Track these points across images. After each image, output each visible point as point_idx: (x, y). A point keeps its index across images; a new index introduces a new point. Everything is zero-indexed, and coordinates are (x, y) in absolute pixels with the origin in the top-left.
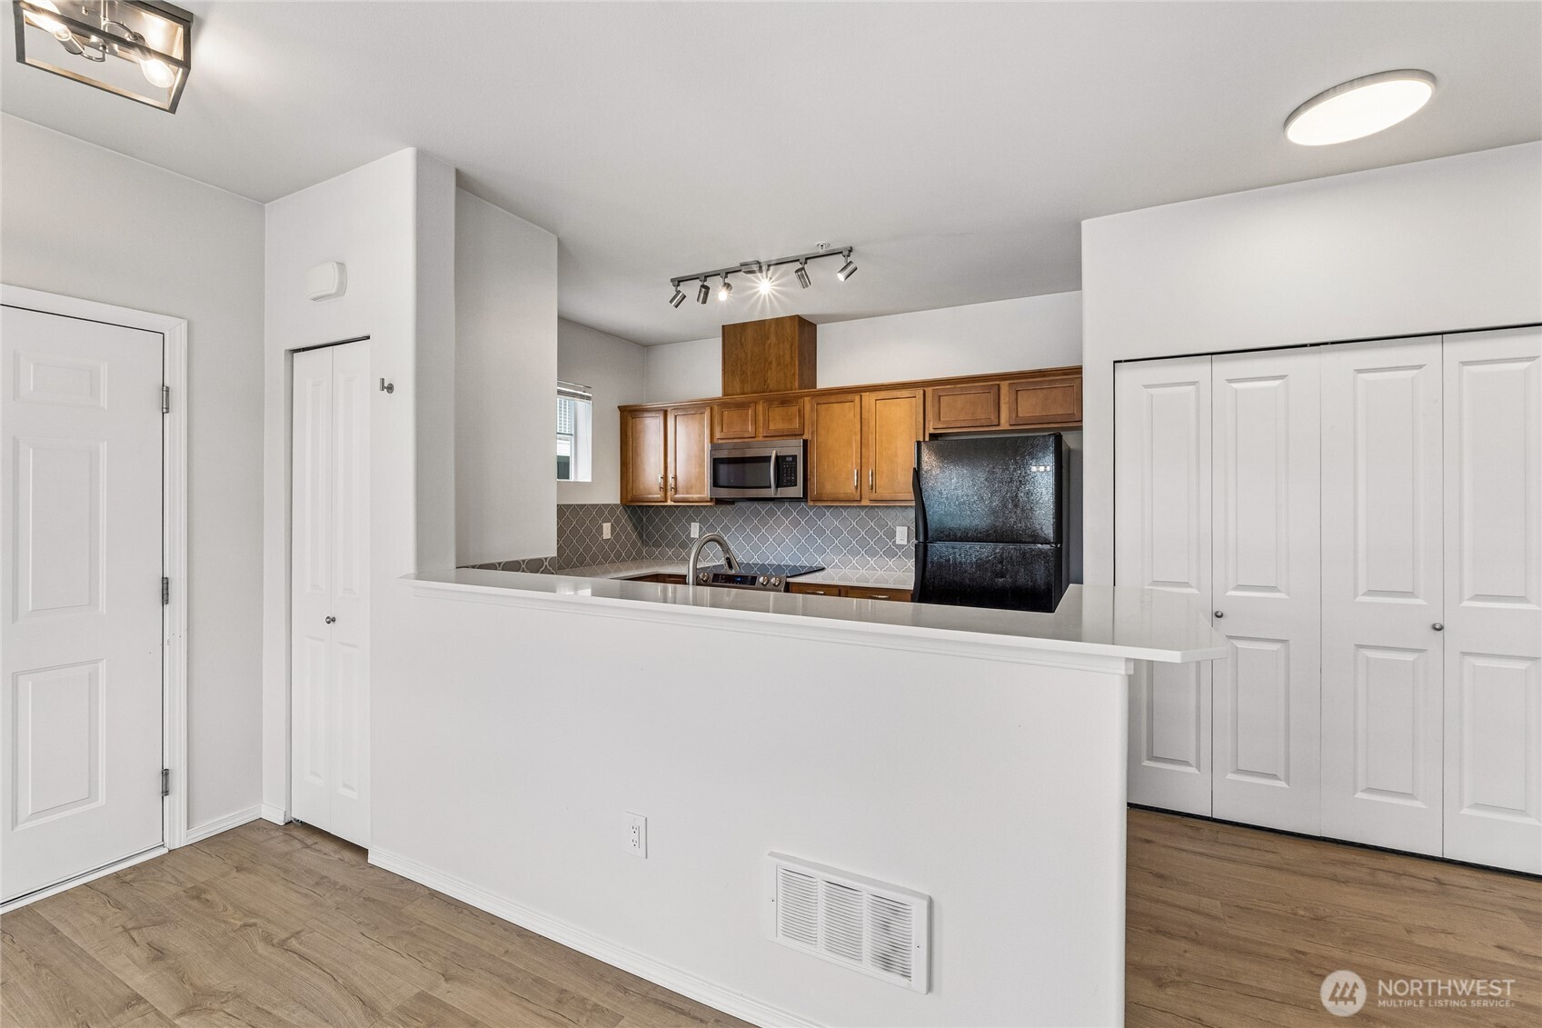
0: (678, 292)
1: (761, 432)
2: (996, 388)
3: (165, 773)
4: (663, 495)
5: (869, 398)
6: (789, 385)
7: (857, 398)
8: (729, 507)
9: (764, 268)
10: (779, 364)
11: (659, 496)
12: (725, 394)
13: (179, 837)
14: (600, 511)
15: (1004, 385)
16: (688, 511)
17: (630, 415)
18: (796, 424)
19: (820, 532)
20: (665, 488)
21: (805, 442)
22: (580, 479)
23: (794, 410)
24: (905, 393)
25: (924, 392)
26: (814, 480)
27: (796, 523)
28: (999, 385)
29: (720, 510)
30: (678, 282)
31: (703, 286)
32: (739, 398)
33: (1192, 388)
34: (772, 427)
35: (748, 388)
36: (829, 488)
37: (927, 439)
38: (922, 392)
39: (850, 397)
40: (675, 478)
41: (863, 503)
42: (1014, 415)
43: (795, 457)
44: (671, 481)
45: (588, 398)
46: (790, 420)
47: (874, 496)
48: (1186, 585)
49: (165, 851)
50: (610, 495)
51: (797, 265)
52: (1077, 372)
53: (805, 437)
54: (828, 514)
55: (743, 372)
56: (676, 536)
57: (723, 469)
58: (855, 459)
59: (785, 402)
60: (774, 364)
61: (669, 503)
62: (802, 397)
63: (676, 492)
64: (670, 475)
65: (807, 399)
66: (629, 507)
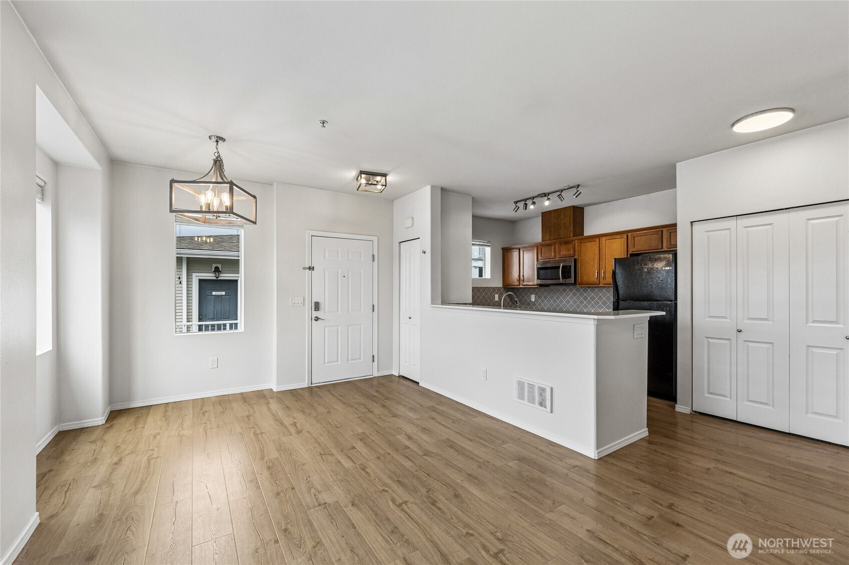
0: (517, 206)
1: (558, 256)
2: (660, 232)
3: (373, 356)
4: (518, 283)
5: (604, 239)
6: (569, 236)
7: (597, 240)
8: (547, 288)
9: (547, 195)
10: (565, 227)
11: (517, 283)
12: (542, 241)
13: (376, 374)
14: (494, 290)
15: (665, 230)
16: (529, 290)
17: (506, 252)
18: (572, 252)
19: (585, 298)
20: (519, 280)
21: (575, 260)
22: (487, 277)
23: (571, 246)
24: (618, 236)
25: (627, 235)
26: (579, 276)
27: (575, 294)
28: (662, 231)
29: (543, 289)
30: (516, 202)
31: (525, 204)
32: (548, 242)
33: (728, 231)
34: (562, 253)
35: (552, 238)
36: (585, 279)
37: (629, 256)
38: (626, 236)
39: (595, 239)
40: (523, 276)
41: (600, 285)
42: (669, 244)
43: (570, 266)
44: (522, 277)
45: (489, 246)
46: (569, 250)
47: (604, 282)
48: (725, 317)
49: (373, 376)
50: (499, 284)
51: (559, 193)
52: (675, 225)
53: (575, 258)
54: (589, 290)
55: (550, 231)
56: (525, 300)
57: (542, 272)
58: (596, 266)
59: (567, 243)
60: (563, 227)
61: (521, 286)
62: (574, 240)
63: (523, 282)
64: (521, 275)
65: (576, 241)
66: (506, 288)
